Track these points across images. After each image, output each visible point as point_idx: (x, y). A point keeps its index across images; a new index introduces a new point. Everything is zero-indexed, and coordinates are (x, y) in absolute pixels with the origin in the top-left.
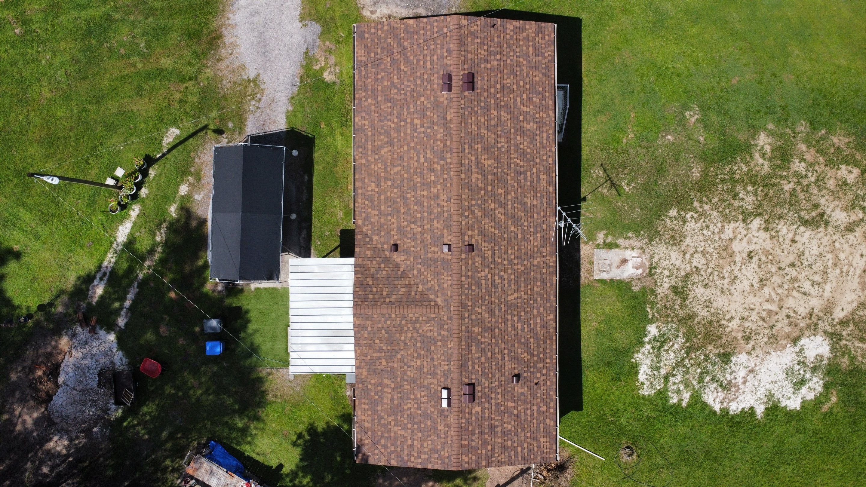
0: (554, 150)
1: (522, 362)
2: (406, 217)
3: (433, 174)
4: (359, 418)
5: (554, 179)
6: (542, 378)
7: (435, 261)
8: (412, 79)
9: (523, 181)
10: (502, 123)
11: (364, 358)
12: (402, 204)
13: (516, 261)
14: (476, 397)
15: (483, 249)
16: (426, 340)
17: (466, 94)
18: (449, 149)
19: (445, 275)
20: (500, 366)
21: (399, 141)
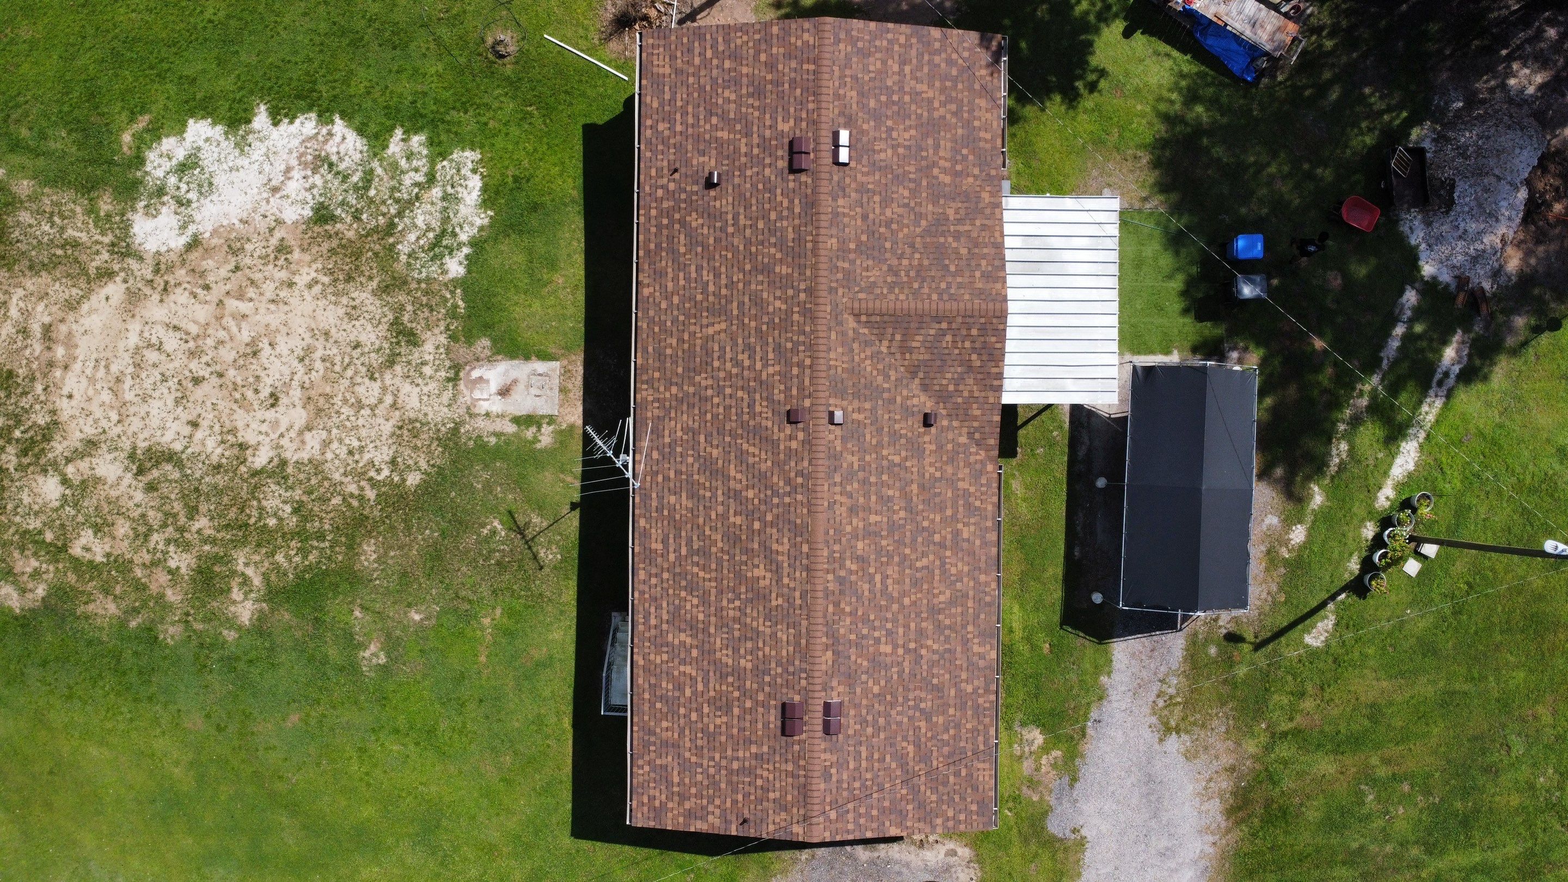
0: (636, 595)
1: (700, 210)
2: (909, 475)
4: (995, 115)
5: (636, 542)
6: (665, 180)
7: (857, 395)
8: (894, 727)
9: (695, 538)
10: (731, 644)
11: (986, 222)
12: (915, 499)
13: (710, 392)
14: (786, 148)
15: (770, 415)
17: (797, 698)
18: (831, 598)
20: (743, 203)
21: (918, 615)
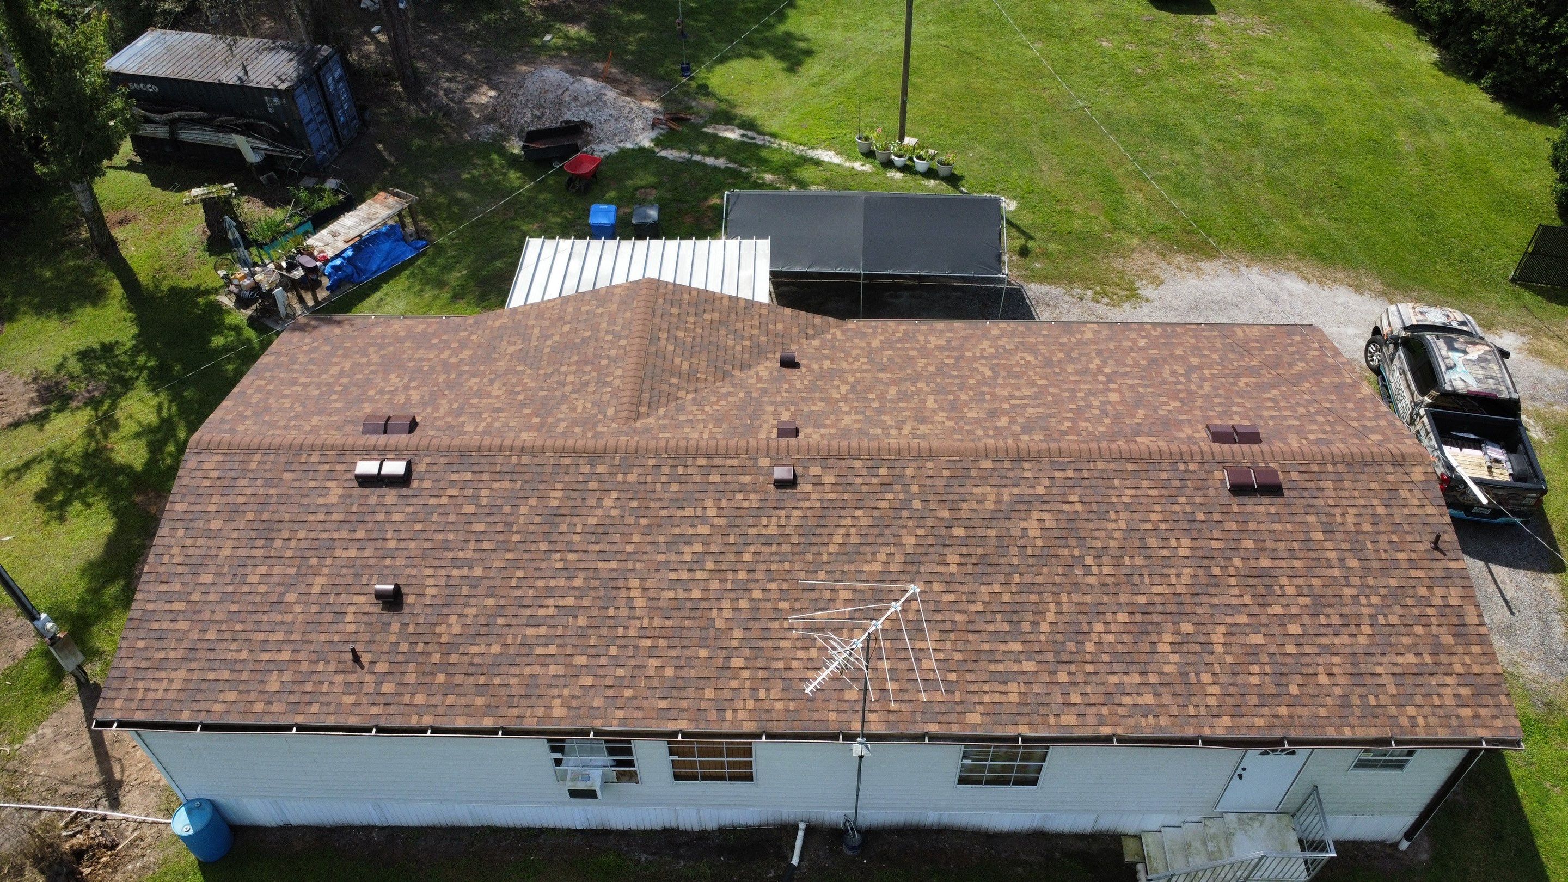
2: (867, 380)
3: (983, 416)
8: (1221, 392)
9: (991, 628)
10: (1159, 570)
11: (535, 316)
12: (899, 376)
13: (743, 604)
15: (782, 513)
16: (552, 402)
17: (1219, 475)
18: (1056, 438)
19: (716, 430)
20: (438, 553)
21: (1058, 375)
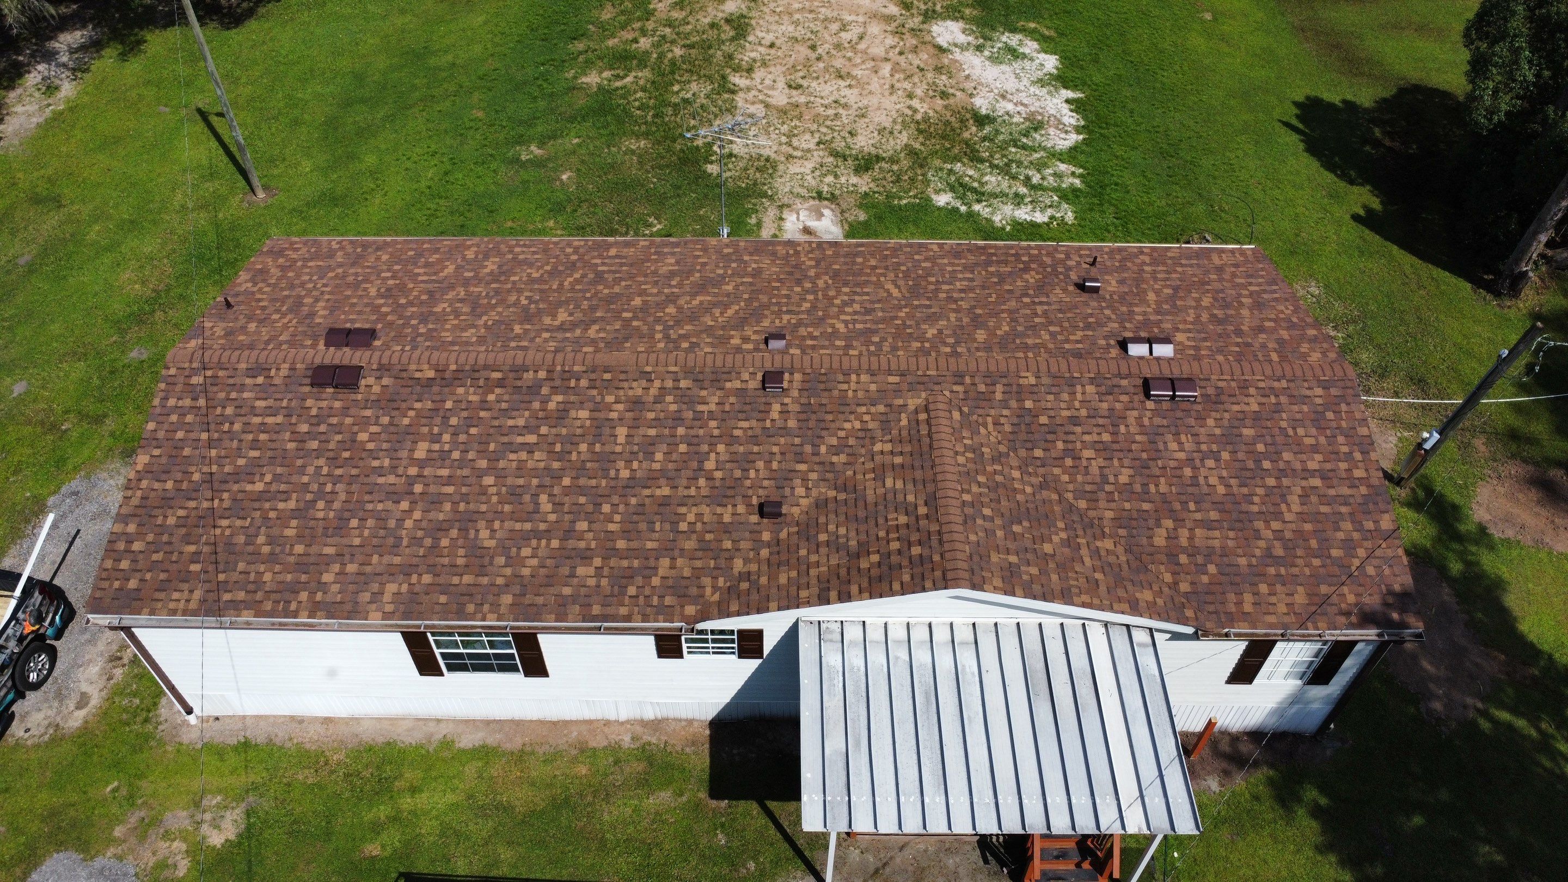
1: (1047, 280)
2: (684, 482)
3: (573, 414)
6: (1077, 259)
7: (807, 409)
8: (299, 462)
9: (618, 275)
10: (471, 298)
12: (647, 492)
13: (808, 285)
15: (778, 325)
16: (1023, 436)
19: (845, 387)
20: (1065, 308)
21: (465, 498)
